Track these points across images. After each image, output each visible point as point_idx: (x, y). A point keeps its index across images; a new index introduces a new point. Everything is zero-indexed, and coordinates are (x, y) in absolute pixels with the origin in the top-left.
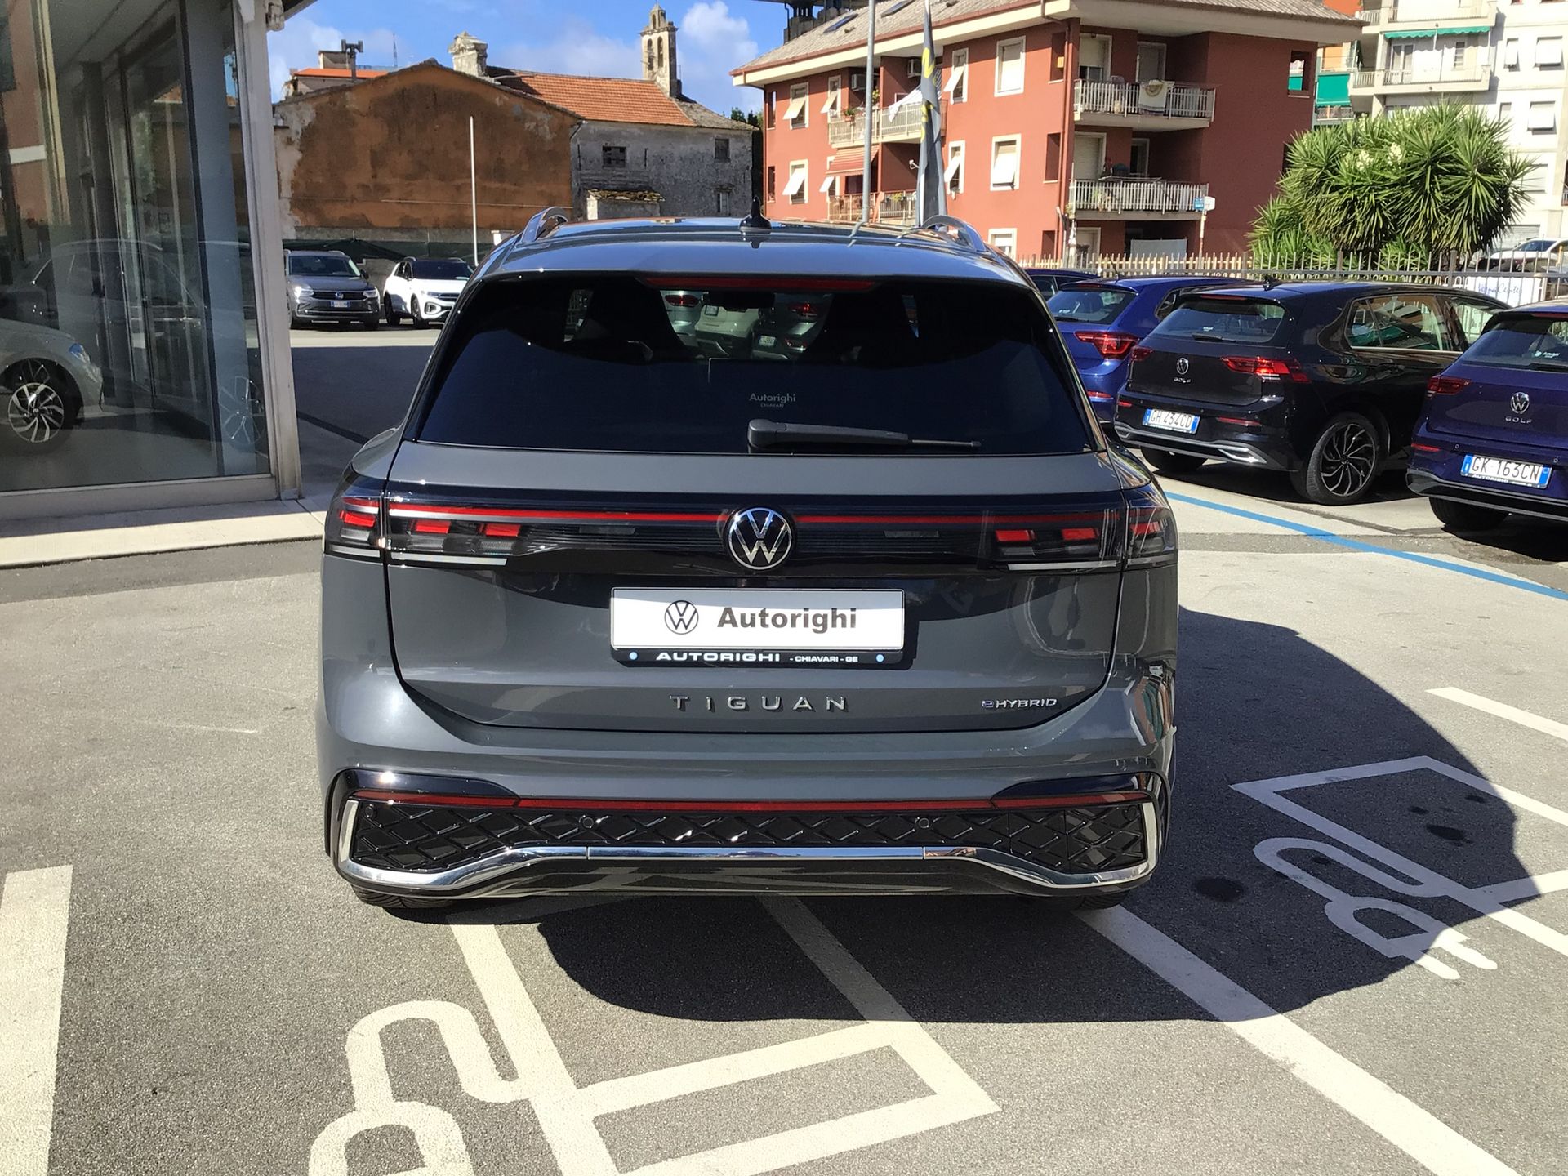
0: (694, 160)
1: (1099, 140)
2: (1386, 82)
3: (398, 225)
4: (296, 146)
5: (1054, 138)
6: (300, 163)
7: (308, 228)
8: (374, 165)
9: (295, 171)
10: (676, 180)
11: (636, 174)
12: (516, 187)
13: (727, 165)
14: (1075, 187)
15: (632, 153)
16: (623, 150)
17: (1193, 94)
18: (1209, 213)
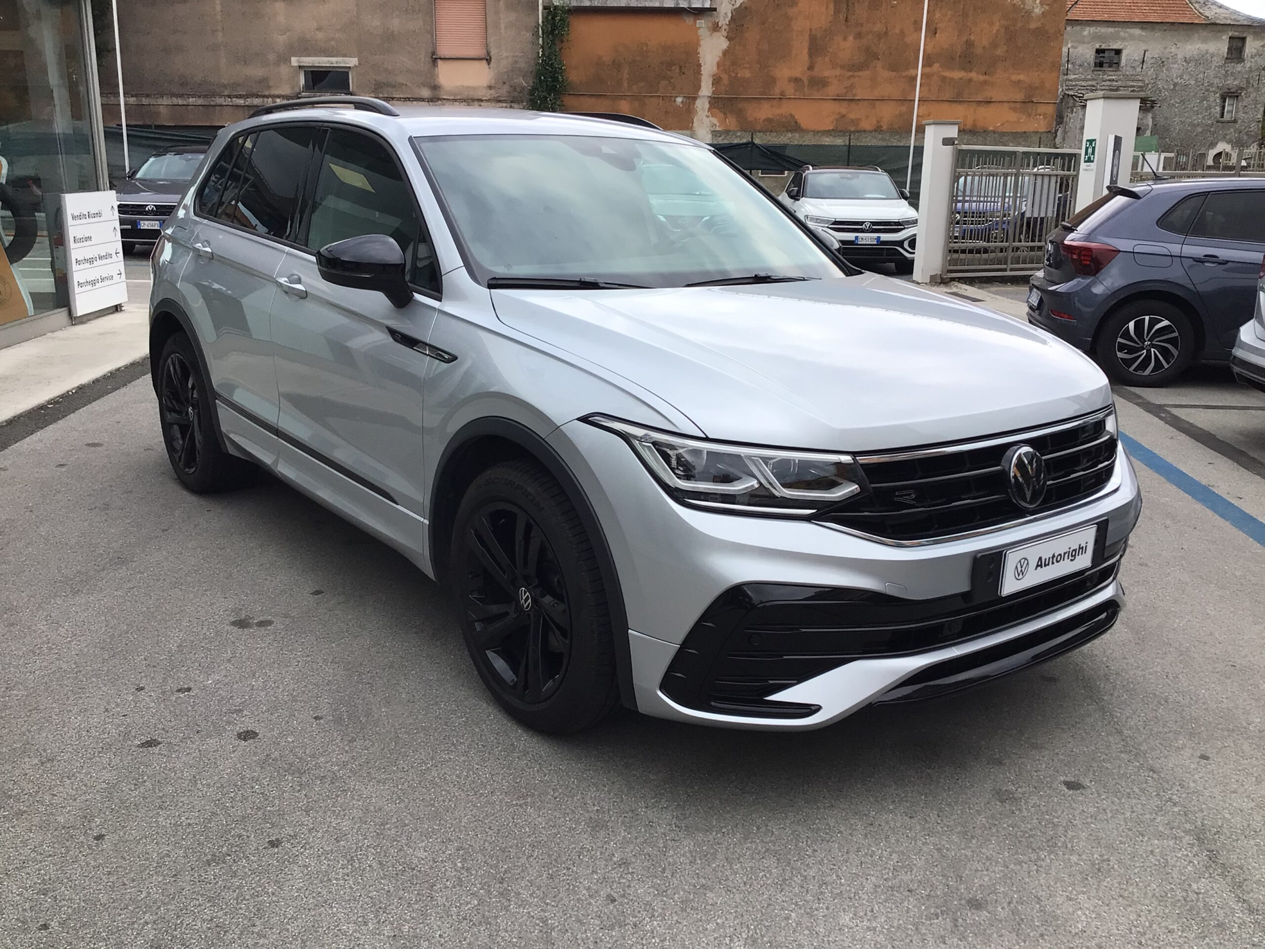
0: (1200, 61)
3: (831, 128)
4: (725, 34)
6: (725, 53)
7: (727, 132)
8: (811, 55)
9: (718, 65)
10: (1175, 84)
11: (1127, 78)
12: (987, 78)
13: (1239, 67)
15: (1128, 55)
16: (1118, 52)
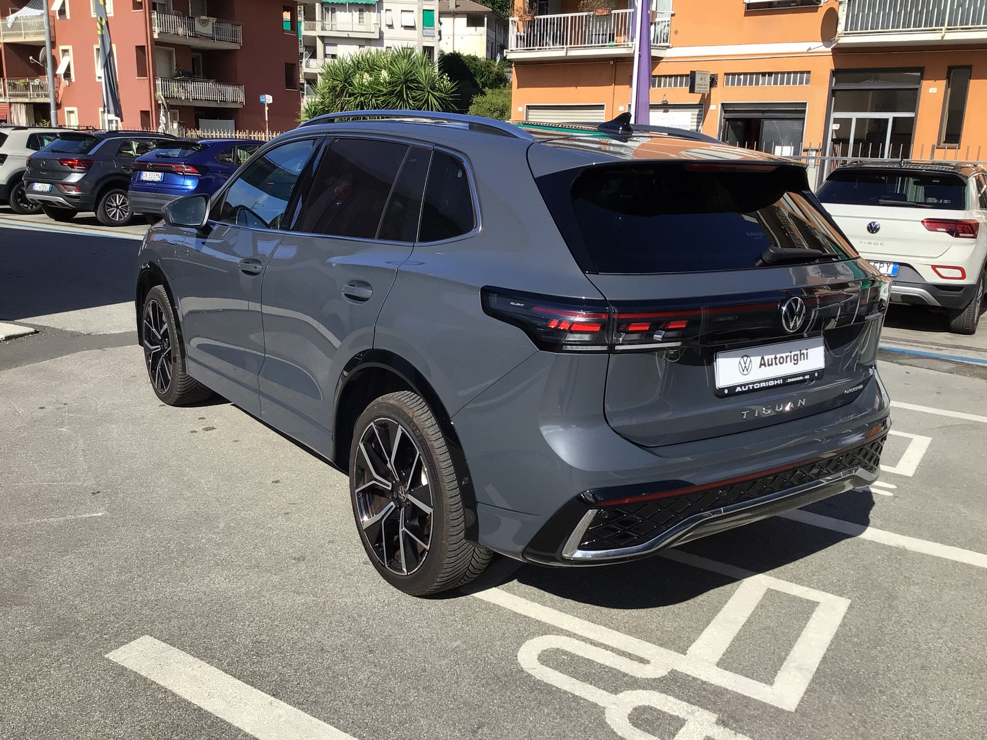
1: (170, 53)
2: (323, 29)
5: (140, 49)
14: (160, 82)
17: (227, 27)
18: (269, 105)
